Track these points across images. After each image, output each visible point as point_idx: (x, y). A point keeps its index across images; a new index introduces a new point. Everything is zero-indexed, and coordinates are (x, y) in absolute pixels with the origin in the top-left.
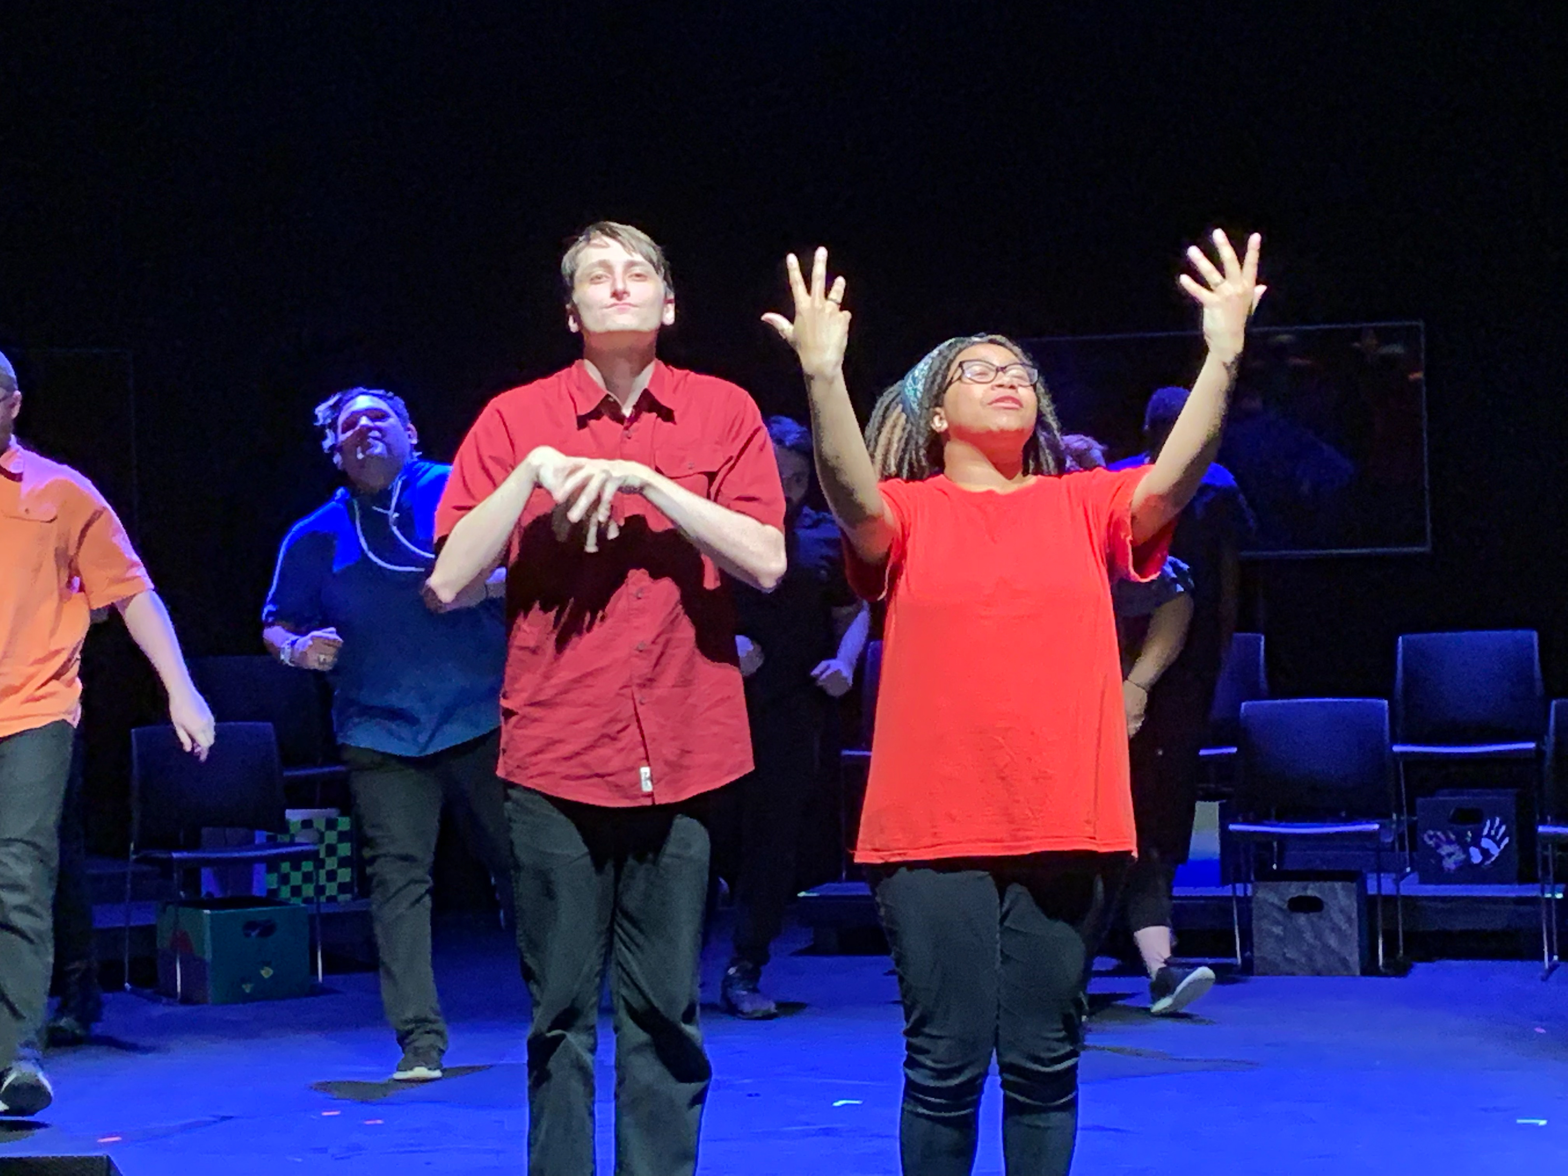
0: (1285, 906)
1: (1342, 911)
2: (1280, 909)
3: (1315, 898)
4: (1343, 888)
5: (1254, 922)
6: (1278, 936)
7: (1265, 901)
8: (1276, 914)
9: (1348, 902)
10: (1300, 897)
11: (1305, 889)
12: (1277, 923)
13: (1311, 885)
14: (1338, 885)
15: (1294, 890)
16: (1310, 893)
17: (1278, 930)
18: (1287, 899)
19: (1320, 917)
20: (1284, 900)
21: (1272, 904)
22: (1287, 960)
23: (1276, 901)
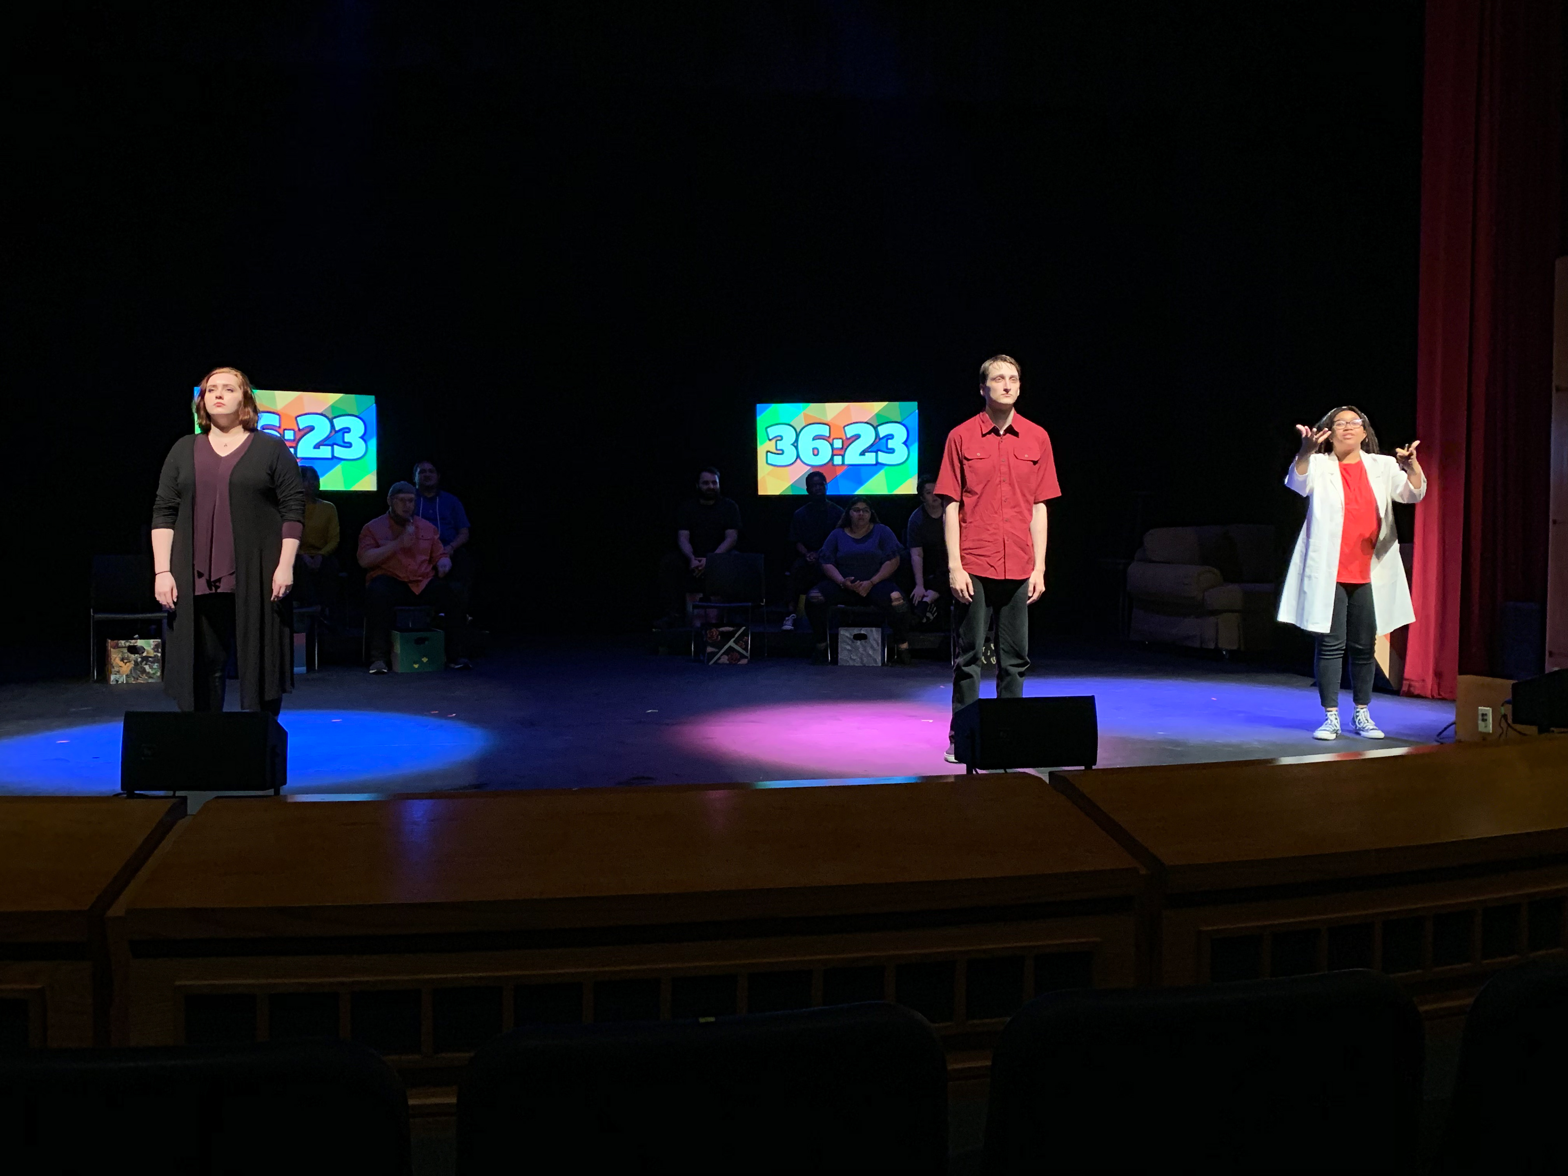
0: (852, 637)
1: (875, 640)
2: (850, 639)
3: (864, 634)
4: (877, 631)
5: (839, 644)
6: (848, 650)
7: (843, 635)
8: (847, 640)
9: (877, 636)
10: (858, 634)
11: (861, 630)
12: (848, 644)
13: (863, 629)
14: (874, 629)
15: (856, 631)
16: (862, 632)
17: (849, 647)
18: (853, 634)
19: (866, 642)
20: (851, 634)
21: (847, 637)
22: (851, 658)
23: (849, 635)
